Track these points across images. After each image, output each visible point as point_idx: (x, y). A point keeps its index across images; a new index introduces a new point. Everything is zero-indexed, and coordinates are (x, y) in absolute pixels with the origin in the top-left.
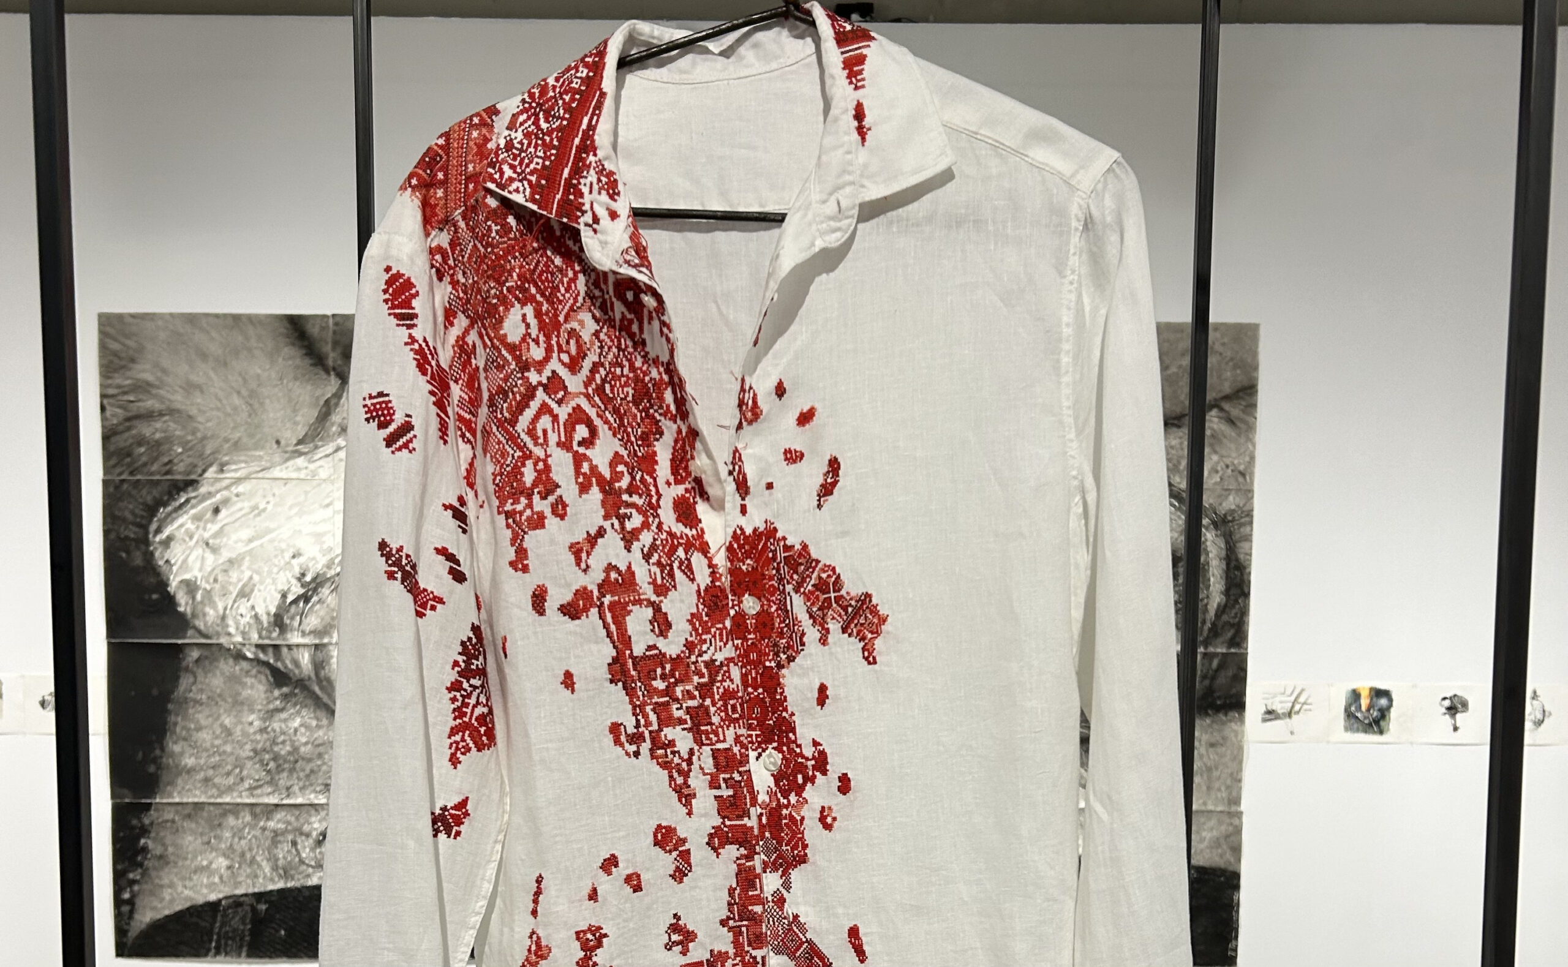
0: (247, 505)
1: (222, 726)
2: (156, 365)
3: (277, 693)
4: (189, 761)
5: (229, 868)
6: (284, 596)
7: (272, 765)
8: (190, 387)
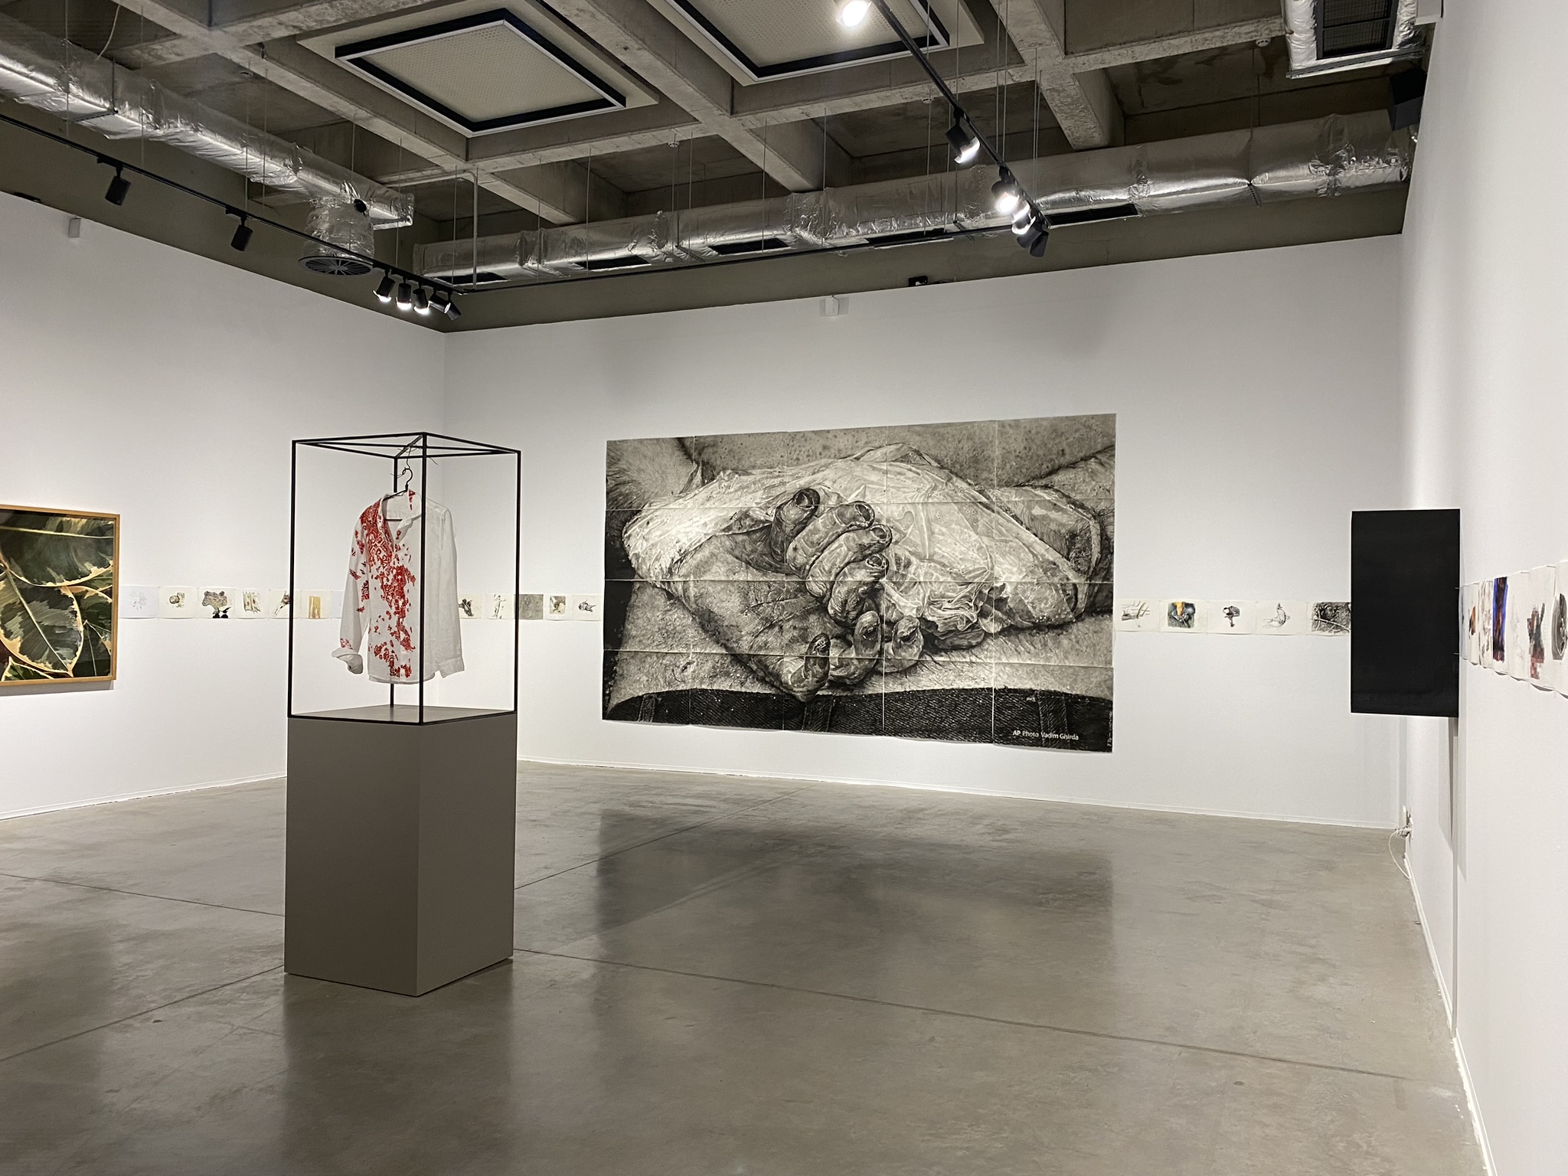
0: (659, 520)
1: (647, 617)
2: (627, 462)
3: (668, 603)
4: (634, 633)
5: (647, 681)
6: (673, 560)
7: (666, 635)
8: (640, 470)
